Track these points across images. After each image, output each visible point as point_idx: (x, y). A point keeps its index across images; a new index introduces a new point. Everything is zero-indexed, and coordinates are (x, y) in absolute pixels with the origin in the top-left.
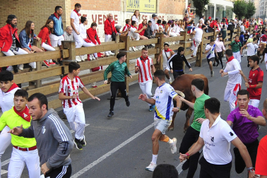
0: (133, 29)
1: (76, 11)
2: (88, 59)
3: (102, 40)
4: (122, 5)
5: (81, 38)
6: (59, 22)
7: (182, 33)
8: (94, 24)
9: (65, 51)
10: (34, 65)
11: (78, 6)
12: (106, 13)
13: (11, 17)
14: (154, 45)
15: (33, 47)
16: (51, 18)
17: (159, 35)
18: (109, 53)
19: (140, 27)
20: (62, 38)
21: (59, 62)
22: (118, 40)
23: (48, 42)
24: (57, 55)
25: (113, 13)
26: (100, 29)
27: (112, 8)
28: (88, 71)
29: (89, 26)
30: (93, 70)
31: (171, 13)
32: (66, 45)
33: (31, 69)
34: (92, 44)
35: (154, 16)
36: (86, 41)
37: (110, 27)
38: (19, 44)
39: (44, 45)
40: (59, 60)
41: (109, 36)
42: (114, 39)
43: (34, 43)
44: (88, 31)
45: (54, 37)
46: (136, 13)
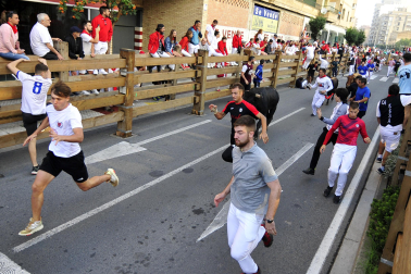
1: (213, 26)
2: (216, 67)
3: (229, 52)
4: (248, 24)
7: (297, 53)
8: (224, 38)
9: (200, 58)
10: (173, 67)
11: (215, 22)
12: (235, 29)
15: (175, 52)
17: (278, 53)
18: (234, 63)
19: (262, 43)
21: (193, 67)
22: (242, 53)
23: (187, 49)
24: (193, 61)
25: (241, 30)
26: (229, 43)
27: (240, 26)
28: (215, 77)
30: (219, 76)
31: (290, 34)
32: (202, 53)
33: (171, 70)
34: (221, 55)
35: (276, 36)
36: (216, 51)
37: (237, 42)
39: (184, 52)
40: (193, 64)
41: (236, 49)
42: (239, 52)
43: (175, 49)
44: (219, 44)
45: (191, 46)
46: (260, 32)
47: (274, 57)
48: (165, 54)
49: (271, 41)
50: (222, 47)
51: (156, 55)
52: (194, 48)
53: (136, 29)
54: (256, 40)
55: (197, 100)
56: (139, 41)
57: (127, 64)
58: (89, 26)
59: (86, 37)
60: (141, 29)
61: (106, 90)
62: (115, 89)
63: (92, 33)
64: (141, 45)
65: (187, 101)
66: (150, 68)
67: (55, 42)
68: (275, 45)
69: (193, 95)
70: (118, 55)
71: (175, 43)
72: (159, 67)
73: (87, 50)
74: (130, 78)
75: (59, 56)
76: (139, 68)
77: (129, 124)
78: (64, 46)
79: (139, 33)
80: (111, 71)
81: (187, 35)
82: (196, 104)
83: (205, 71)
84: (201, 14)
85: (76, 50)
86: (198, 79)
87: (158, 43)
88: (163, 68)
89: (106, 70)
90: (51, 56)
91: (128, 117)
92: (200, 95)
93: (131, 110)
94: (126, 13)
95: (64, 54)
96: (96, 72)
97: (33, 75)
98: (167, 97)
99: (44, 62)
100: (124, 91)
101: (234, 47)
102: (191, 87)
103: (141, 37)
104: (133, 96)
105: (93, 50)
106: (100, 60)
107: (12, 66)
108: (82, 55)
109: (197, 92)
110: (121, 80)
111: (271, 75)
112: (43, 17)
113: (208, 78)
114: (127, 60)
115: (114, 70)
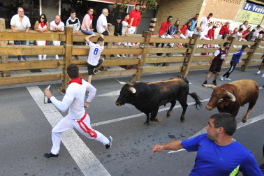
0: (239, 34)
1: (208, 18)
2: (203, 47)
4: (236, 17)
5: (203, 34)
6: (194, 23)
8: (214, 27)
9: (193, 40)
10: (172, 45)
11: (211, 15)
12: (224, 21)
13: (170, 17)
14: (249, 46)
15: (176, 35)
16: (191, 20)
17: (258, 40)
18: (216, 46)
19: (245, 32)
20: (192, 33)
21: (185, 46)
22: (226, 39)
23: (184, 34)
24: (188, 41)
26: (217, 31)
27: (229, 18)
29: (211, 27)
30: (203, 54)
32: (195, 37)
33: (170, 47)
34: (208, 39)
35: (259, 27)
36: (206, 36)
37: (224, 30)
38: (169, 33)
39: (182, 35)
40: (186, 44)
41: (221, 36)
42: (223, 38)
43: (176, 33)
44: (209, 31)
45: (188, 32)
46: (245, 23)
47: (253, 43)
48: (169, 36)
49: (254, 31)
50: (211, 34)
51: (163, 36)
52: (190, 33)
53: (152, 19)
54: (241, 30)
55: (184, 69)
56: (152, 27)
57: (145, 41)
58: (128, 17)
59: (125, 23)
60: (155, 20)
61: (129, 56)
62: (134, 55)
63: (129, 21)
64: (153, 30)
65: (177, 68)
66: (157, 44)
67: (108, 25)
68: (257, 34)
69: (181, 65)
70: (141, 35)
71: (177, 29)
72: (163, 44)
73: (124, 31)
74: (145, 50)
75: (109, 34)
76: (151, 44)
77: (139, 77)
78: (113, 28)
79: (153, 22)
80: (134, 44)
81: (187, 24)
82: (182, 71)
83: (194, 50)
84: (200, 9)
85: (118, 31)
86: (188, 55)
87: (166, 29)
88: (165, 45)
89: (132, 43)
90: (106, 33)
91: (139, 73)
92: (186, 66)
93: (142, 69)
94: (150, 8)
95: (111, 33)
96: (126, 45)
97: (95, 43)
98: (164, 64)
99: (102, 36)
100: (140, 57)
101: (220, 34)
102: (182, 59)
103: (154, 25)
104: (144, 61)
105: (127, 31)
106: (130, 37)
107: (87, 38)
108: (121, 34)
109: (185, 63)
110: (140, 50)
111: (246, 57)
112: (105, 11)
113: (195, 55)
114: (146, 38)
115: (136, 44)
